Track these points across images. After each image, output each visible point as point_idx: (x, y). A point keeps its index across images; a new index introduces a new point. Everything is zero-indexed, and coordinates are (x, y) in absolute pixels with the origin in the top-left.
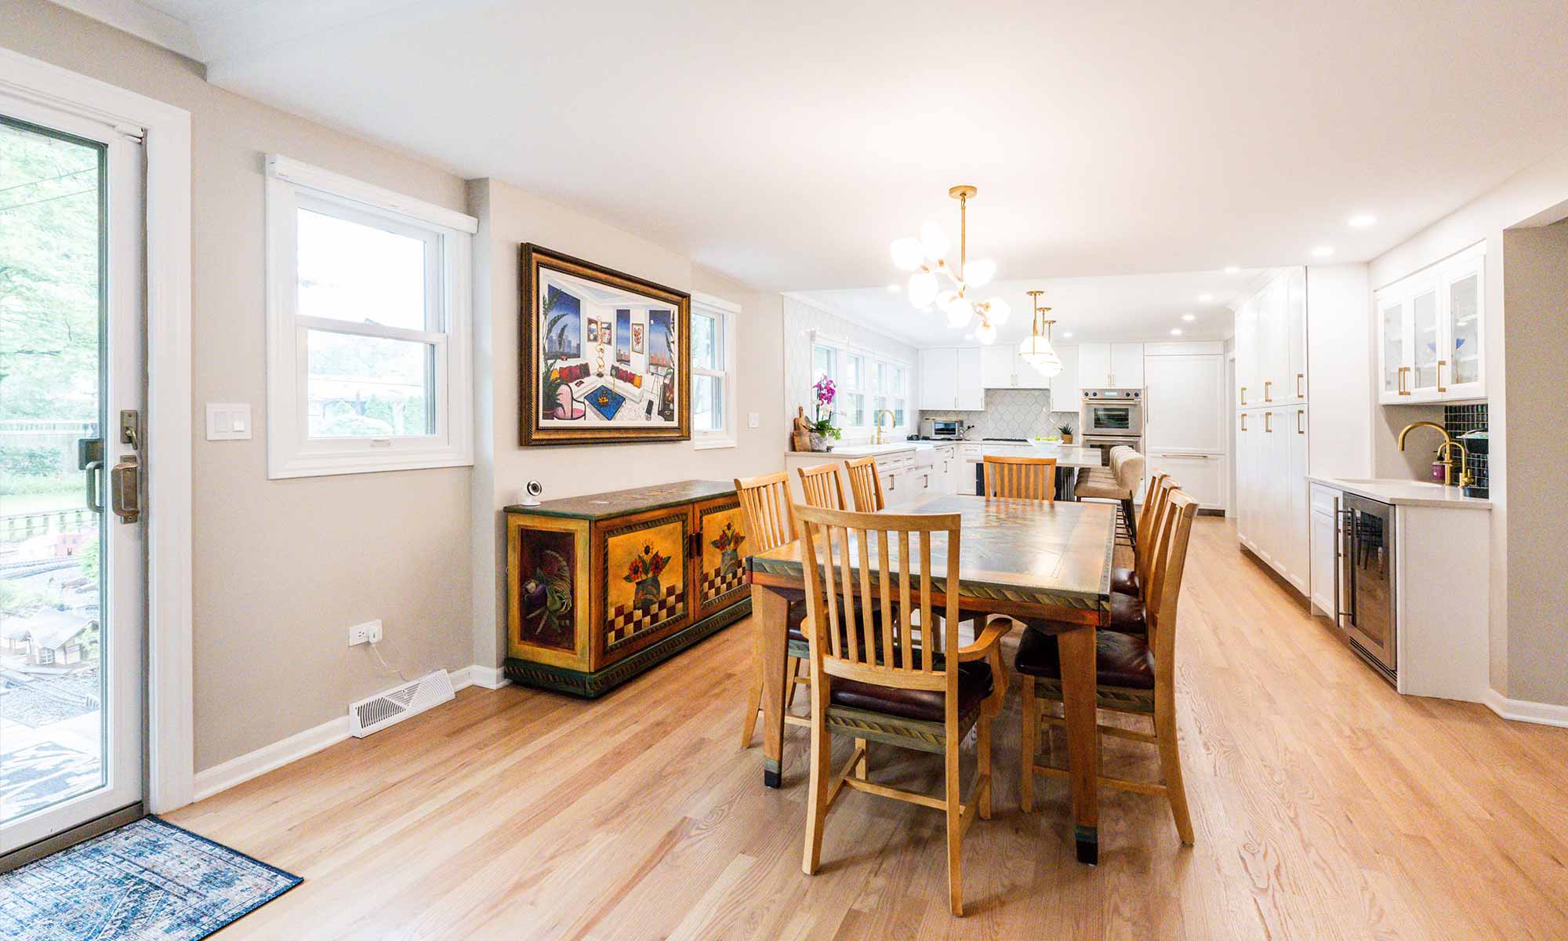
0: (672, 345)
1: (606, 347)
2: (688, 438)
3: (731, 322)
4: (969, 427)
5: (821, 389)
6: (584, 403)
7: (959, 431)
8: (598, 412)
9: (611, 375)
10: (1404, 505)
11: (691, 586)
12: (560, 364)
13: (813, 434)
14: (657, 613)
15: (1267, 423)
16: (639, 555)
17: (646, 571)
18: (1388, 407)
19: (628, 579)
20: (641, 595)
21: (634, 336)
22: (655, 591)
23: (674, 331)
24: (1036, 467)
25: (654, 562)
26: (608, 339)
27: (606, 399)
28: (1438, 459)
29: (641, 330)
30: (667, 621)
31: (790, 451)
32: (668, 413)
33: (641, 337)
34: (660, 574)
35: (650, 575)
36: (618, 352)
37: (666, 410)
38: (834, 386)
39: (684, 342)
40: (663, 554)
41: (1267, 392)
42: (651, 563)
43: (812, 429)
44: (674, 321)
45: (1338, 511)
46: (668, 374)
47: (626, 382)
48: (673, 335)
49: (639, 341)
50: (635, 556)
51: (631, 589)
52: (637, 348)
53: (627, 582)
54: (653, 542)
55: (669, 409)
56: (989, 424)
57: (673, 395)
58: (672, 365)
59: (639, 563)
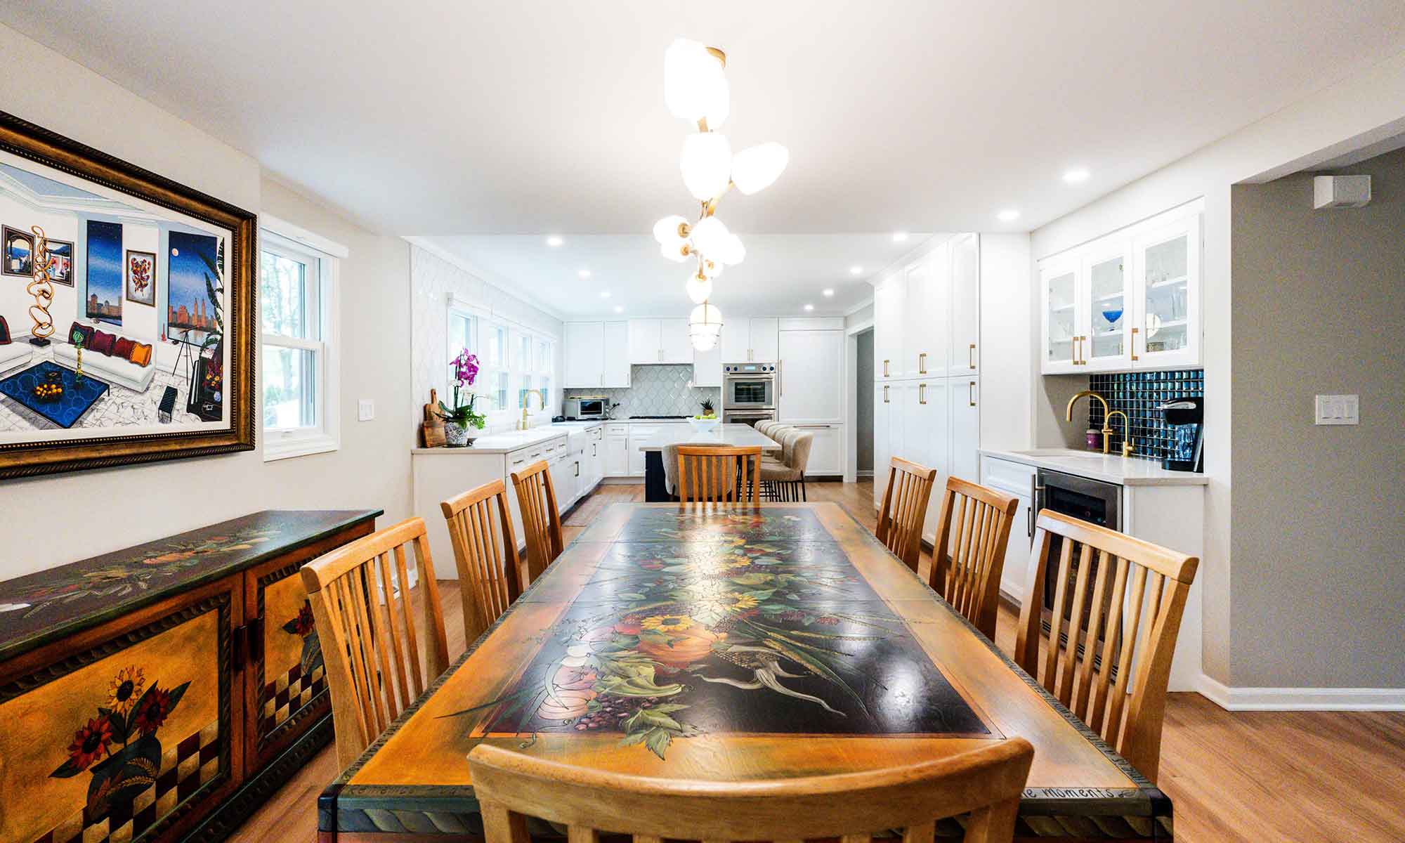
0: (218, 294)
1: (59, 290)
2: (250, 446)
3: (331, 270)
4: (614, 405)
5: (461, 366)
7: (605, 409)
8: (33, 415)
9: (71, 341)
10: (1132, 486)
13: (450, 425)
14: (154, 805)
15: (922, 395)
16: (100, 710)
17: (121, 735)
18: (1048, 377)
19: (66, 771)
20: (108, 789)
21: (131, 273)
22: (147, 764)
23: (223, 272)
24: (739, 458)
25: (146, 707)
26: (63, 274)
27: (56, 388)
28: (1092, 427)
29: (149, 264)
30: (178, 810)
31: (418, 447)
32: (209, 407)
33: (148, 276)
34: (161, 725)
35: (134, 737)
36: (89, 299)
37: (204, 404)
38: (478, 363)
39: (244, 291)
40: (167, 683)
41: (921, 364)
42: (136, 713)
43: (449, 417)
44: (223, 255)
45: (1035, 489)
46: (209, 342)
47: (110, 356)
48: (221, 279)
49: (143, 283)
50: (88, 715)
51: (77, 789)
52: (139, 295)
53: (62, 780)
54: (141, 670)
55: (212, 401)
56: (635, 402)
57: (221, 377)
58: (218, 329)
59: (102, 724)
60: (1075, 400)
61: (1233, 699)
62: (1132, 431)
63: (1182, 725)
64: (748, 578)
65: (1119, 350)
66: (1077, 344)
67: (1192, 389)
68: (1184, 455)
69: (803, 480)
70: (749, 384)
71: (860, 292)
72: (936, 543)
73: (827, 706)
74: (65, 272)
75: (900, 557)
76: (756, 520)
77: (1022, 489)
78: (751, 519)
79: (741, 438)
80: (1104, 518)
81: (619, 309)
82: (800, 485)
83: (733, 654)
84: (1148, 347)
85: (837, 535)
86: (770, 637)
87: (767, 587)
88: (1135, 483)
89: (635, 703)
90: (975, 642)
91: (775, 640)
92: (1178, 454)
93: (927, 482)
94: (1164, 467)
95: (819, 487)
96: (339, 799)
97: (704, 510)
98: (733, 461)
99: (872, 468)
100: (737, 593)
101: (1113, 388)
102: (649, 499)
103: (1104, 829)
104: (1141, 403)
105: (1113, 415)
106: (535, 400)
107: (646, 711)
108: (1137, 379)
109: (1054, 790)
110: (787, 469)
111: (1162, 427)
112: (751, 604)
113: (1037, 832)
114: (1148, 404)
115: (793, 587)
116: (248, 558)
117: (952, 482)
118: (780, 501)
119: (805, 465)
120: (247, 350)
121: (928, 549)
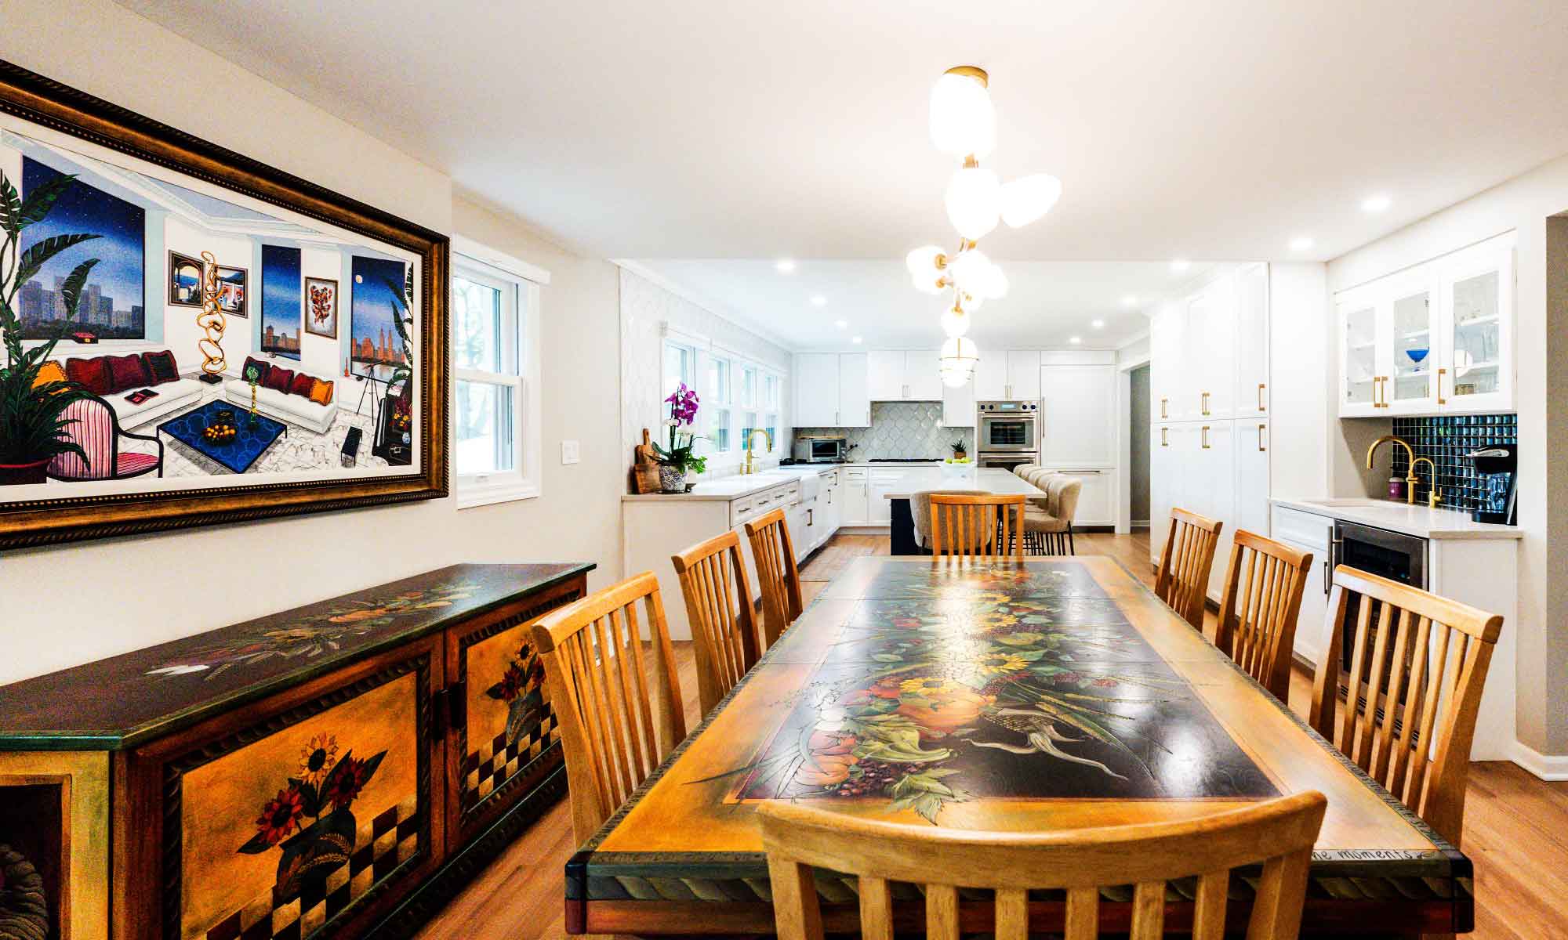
0: (407, 326)
1: (231, 321)
2: (442, 491)
3: (531, 297)
4: (852, 447)
5: (678, 403)
6: (156, 439)
7: (841, 450)
8: (203, 458)
9: (245, 378)
10: (1439, 539)
11: (438, 798)
12: (65, 351)
13: (665, 468)
14: (349, 883)
15: (1204, 438)
16: (291, 781)
17: (312, 809)
18: (1346, 421)
19: (255, 846)
20: (298, 866)
21: (310, 303)
22: (340, 840)
23: (412, 301)
24: (1000, 507)
25: (339, 778)
26: (235, 303)
27: (229, 429)
28: (1395, 475)
29: (330, 292)
30: (374, 891)
31: (629, 493)
32: (397, 450)
33: (329, 306)
34: (356, 797)
35: (327, 811)
36: (265, 332)
37: (391, 447)
38: (697, 400)
39: (435, 320)
40: (362, 753)
41: (1204, 404)
42: (329, 784)
43: (664, 460)
44: (412, 282)
45: (1332, 543)
46: (397, 378)
47: (287, 394)
48: (410, 308)
49: (324, 313)
50: (278, 786)
51: (266, 866)
52: (319, 326)
53: (251, 856)
54: (334, 737)
55: (400, 443)
56: (876, 443)
57: (410, 417)
58: (407, 363)
59: (292, 796)
60: (1377, 445)
61: (1550, 768)
62: (1439, 480)
63: (1494, 796)
64: (1015, 638)
65: (1425, 393)
66: (1379, 384)
67: (1505, 435)
68: (1495, 507)
69: (1071, 531)
70: (1005, 424)
71: (1134, 324)
72: (1223, 600)
73: (1107, 770)
74: (237, 301)
75: (1182, 615)
76: (1019, 575)
77: (1318, 543)
78: (1013, 574)
79: (1000, 485)
80: (1408, 574)
81: (857, 340)
82: (1066, 536)
83: (1004, 717)
84: (1456, 389)
85: (1113, 592)
86: (1043, 700)
87: (1038, 647)
88: (1442, 537)
89: (901, 768)
90: (1266, 704)
91: (1048, 702)
92: (1490, 504)
93: (1212, 535)
94: (1474, 520)
95: (1086, 538)
96: (589, 866)
97: (960, 564)
98: (992, 512)
99: (1148, 518)
100: (1003, 655)
101: (1419, 433)
102: (895, 552)
103: (1401, 890)
104: (1450, 449)
105: (1420, 462)
106: (760, 440)
107: (914, 776)
108: (1445, 424)
109: (1350, 852)
110: (1051, 519)
111: (1472, 476)
112: (1020, 665)
113: (1332, 894)
114: (1457, 451)
115: (1063, 647)
116: (449, 615)
117: (1239, 535)
118: (1044, 554)
119: (1072, 517)
120: (439, 386)
121: (1213, 608)
